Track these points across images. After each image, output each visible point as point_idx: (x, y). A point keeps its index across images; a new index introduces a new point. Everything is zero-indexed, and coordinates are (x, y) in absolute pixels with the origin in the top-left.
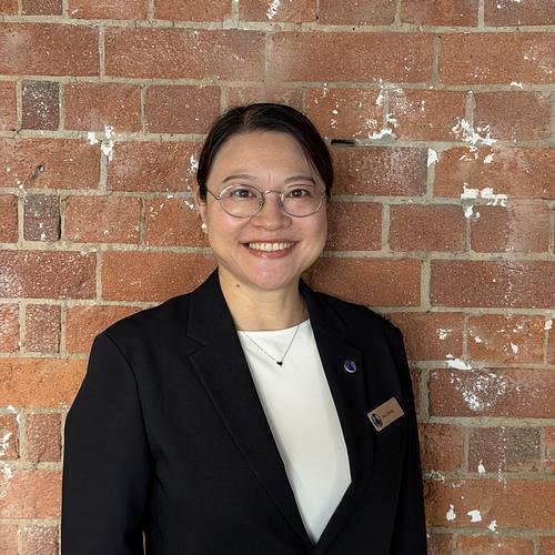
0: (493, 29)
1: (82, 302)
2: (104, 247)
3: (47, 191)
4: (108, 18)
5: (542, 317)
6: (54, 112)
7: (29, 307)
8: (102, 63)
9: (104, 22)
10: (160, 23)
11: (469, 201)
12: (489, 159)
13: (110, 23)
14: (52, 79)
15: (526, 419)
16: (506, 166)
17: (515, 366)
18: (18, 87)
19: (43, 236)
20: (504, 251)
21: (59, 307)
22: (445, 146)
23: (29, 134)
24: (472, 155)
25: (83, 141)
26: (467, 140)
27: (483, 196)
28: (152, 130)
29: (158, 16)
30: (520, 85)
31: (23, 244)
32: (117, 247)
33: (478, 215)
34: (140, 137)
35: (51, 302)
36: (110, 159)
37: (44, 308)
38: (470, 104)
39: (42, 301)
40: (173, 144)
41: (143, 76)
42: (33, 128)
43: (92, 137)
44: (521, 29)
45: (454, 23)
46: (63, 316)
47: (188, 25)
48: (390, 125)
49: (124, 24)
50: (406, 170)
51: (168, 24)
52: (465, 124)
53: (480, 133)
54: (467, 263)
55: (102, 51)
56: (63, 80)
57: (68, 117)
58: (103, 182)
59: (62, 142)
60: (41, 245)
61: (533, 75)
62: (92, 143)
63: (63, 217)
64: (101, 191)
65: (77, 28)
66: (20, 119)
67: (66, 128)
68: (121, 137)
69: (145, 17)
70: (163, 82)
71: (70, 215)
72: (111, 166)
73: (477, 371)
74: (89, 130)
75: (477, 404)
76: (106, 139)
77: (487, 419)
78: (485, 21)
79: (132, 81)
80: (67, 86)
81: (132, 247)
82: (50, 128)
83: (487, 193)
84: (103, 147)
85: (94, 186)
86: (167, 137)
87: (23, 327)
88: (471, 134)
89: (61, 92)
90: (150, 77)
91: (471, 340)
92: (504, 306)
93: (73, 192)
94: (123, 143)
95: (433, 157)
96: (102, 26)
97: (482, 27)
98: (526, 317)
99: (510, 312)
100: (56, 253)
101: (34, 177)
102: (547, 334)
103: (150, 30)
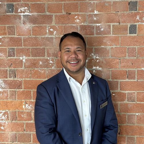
1: (20, 90)
2: (24, 79)
3: (13, 69)
4: (24, 36)
6: (14, 53)
7: (10, 91)
11: (94, 69)
12: (98, 61)
14: (13, 47)
16: (101, 62)
18: (7, 49)
19: (12, 77)
22: (89, 58)
23: (9, 58)
24: (94, 60)
25: (19, 59)
26: (93, 57)
27: (97, 68)
28: (32, 56)
30: (103, 46)
31: (9, 79)
32: (26, 79)
33: (96, 72)
34: (30, 58)
35: (14, 90)
36: (25, 62)
37: (13, 91)
39: (12, 90)
41: (30, 46)
44: (103, 35)
46: (16, 92)
47: (39, 36)
52: (93, 54)
53: (96, 56)
55: (23, 42)
56: (15, 47)
57: (17, 54)
58: (23, 67)
60: (12, 79)
62: (21, 59)
63: (16, 74)
66: (8, 55)
67: (16, 56)
68: (27, 58)
69: (31, 35)
70: (34, 47)
72: (25, 64)
79: (28, 47)
80: (16, 49)
81: (29, 79)
82: (13, 57)
84: (23, 60)
86: (35, 58)
87: (9, 95)
90: (32, 46)
93: (18, 69)
95: (87, 61)
96: (22, 37)
97: (95, 35)
101: (10, 66)
103: (31, 38)
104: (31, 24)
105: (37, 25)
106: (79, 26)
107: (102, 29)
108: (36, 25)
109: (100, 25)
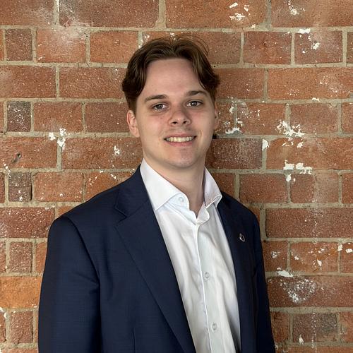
0: (301, 66)
1: (46, 240)
2: (60, 204)
3: (23, 170)
4: (61, 62)
5: (336, 243)
6: (27, 120)
7: (12, 244)
8: (58, 90)
9: (59, 64)
10: (94, 64)
11: (289, 171)
12: (300, 145)
13: (62, 65)
14: (26, 100)
15: (328, 308)
16: (310, 149)
17: (320, 274)
18: (5, 105)
19: (21, 198)
20: (311, 202)
21: (31, 243)
22: (273, 137)
23: (11, 134)
24: (290, 143)
25: (46, 138)
26: (286, 134)
27: (297, 168)
28: (90, 130)
29: (92, 60)
30: (318, 100)
31: (8, 204)
32: (68, 204)
33: (294, 180)
34: (82, 135)
35: (26, 240)
36: (63, 149)
37: (22, 244)
38: (287, 111)
39: (21, 240)
40: (103, 139)
41: (84, 97)
42: (14, 131)
43: (52, 136)
44: (317, 65)
45: (276, 62)
46: (34, 249)
47: (112, 65)
48: (238, 125)
49: (72, 66)
50: (249, 153)
51: (99, 65)
52: (285, 124)
53: (294, 130)
54: (288, 210)
55: (57, 82)
56: (33, 101)
57: (36, 123)
58: (59, 163)
59: (33, 139)
60: (19, 204)
61: (326, 93)
62: (52, 139)
63: (33, 186)
64: (58, 169)
65: (42, 68)
66: (6, 125)
67: (36, 130)
68: (70, 135)
69: (85, 61)
70: (97, 100)
71: (38, 184)
72: (64, 153)
73: (296, 277)
74: (50, 131)
75: (297, 299)
76: (60, 137)
77: (304, 308)
78: (296, 61)
79: (77, 100)
80: (36, 104)
82: (25, 131)
83: (300, 166)
84: (59, 142)
85: (53, 166)
86: (99, 135)
87: (8, 257)
88: (288, 130)
89: (32, 108)
90: (88, 98)
91: (292, 258)
92: (312, 237)
93: (40, 170)
94: (71, 139)
95: (265, 144)
96: (57, 67)
97: (293, 65)
98: (326, 243)
99: (316, 240)
100: (29, 209)
101: (15, 161)
102: (339, 254)
103: (88, 69)
104: (87, 24)
105: (108, 29)
106: (242, 34)
107: (316, 46)
108: (103, 29)
109: (308, 31)
